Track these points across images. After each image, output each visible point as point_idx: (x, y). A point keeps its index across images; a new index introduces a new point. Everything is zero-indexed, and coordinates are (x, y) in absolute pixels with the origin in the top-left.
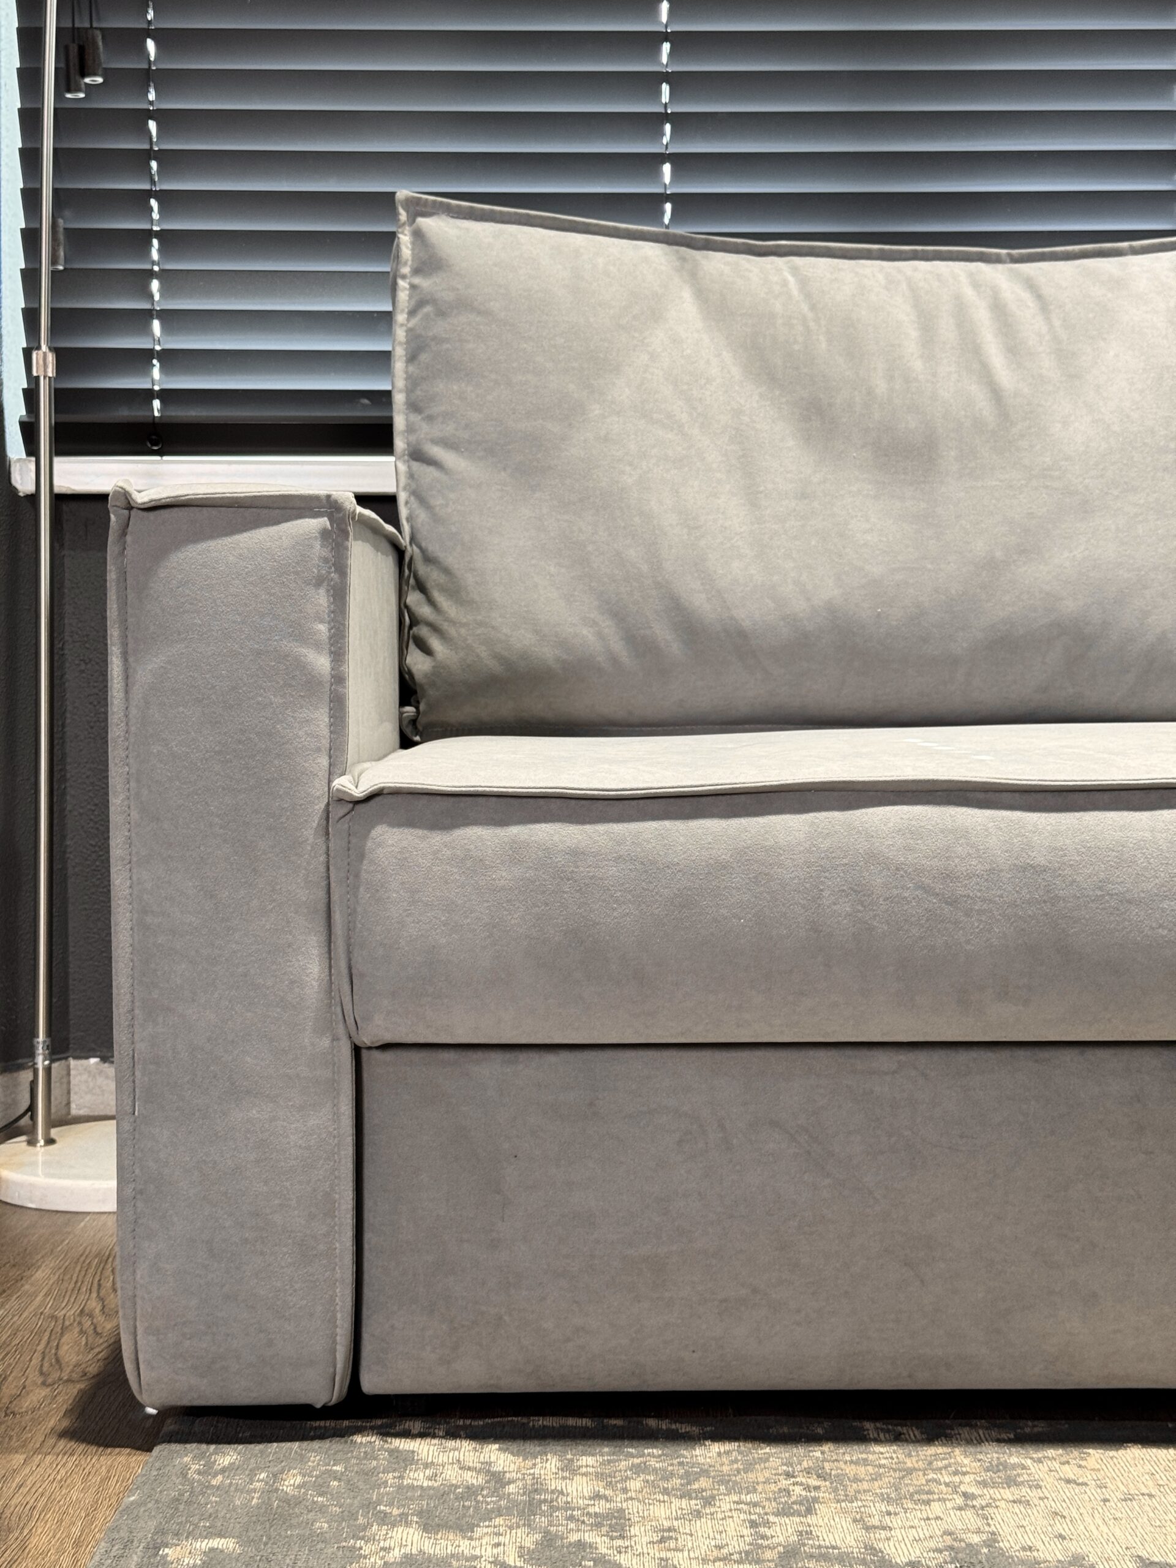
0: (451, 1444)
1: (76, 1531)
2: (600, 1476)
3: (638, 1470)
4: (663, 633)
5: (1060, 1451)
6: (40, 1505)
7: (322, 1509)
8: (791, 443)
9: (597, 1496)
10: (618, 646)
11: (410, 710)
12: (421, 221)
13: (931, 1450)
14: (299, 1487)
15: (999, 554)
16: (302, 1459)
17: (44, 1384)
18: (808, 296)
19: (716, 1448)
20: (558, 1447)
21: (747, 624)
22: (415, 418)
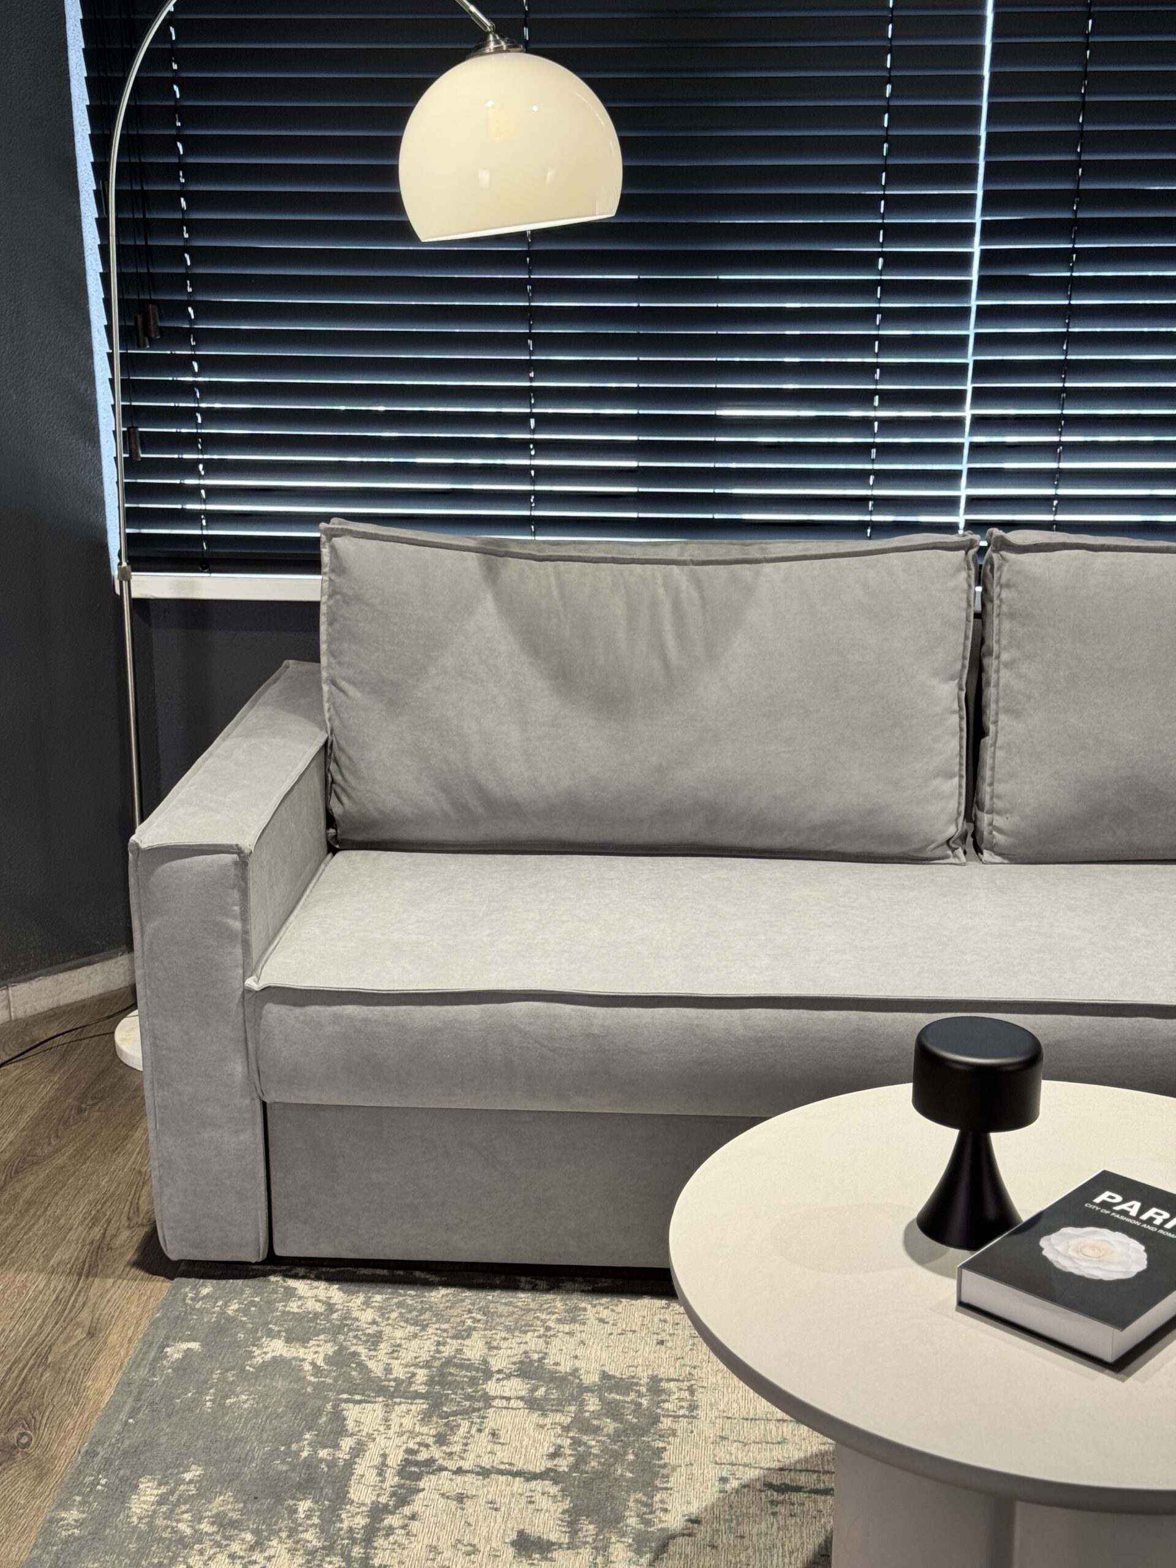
0: (316, 1284)
1: (130, 1333)
2: (380, 1308)
3: (400, 1305)
5: (609, 1300)
6: (116, 1314)
7: (243, 1324)
8: (546, 693)
9: (374, 1322)
11: (332, 831)
13: (549, 1297)
14: (236, 1311)
15: (665, 764)
16: (242, 1292)
17: (129, 1227)
18: (562, 596)
19: (443, 1291)
20: (365, 1287)
21: (520, 799)
22: (332, 660)
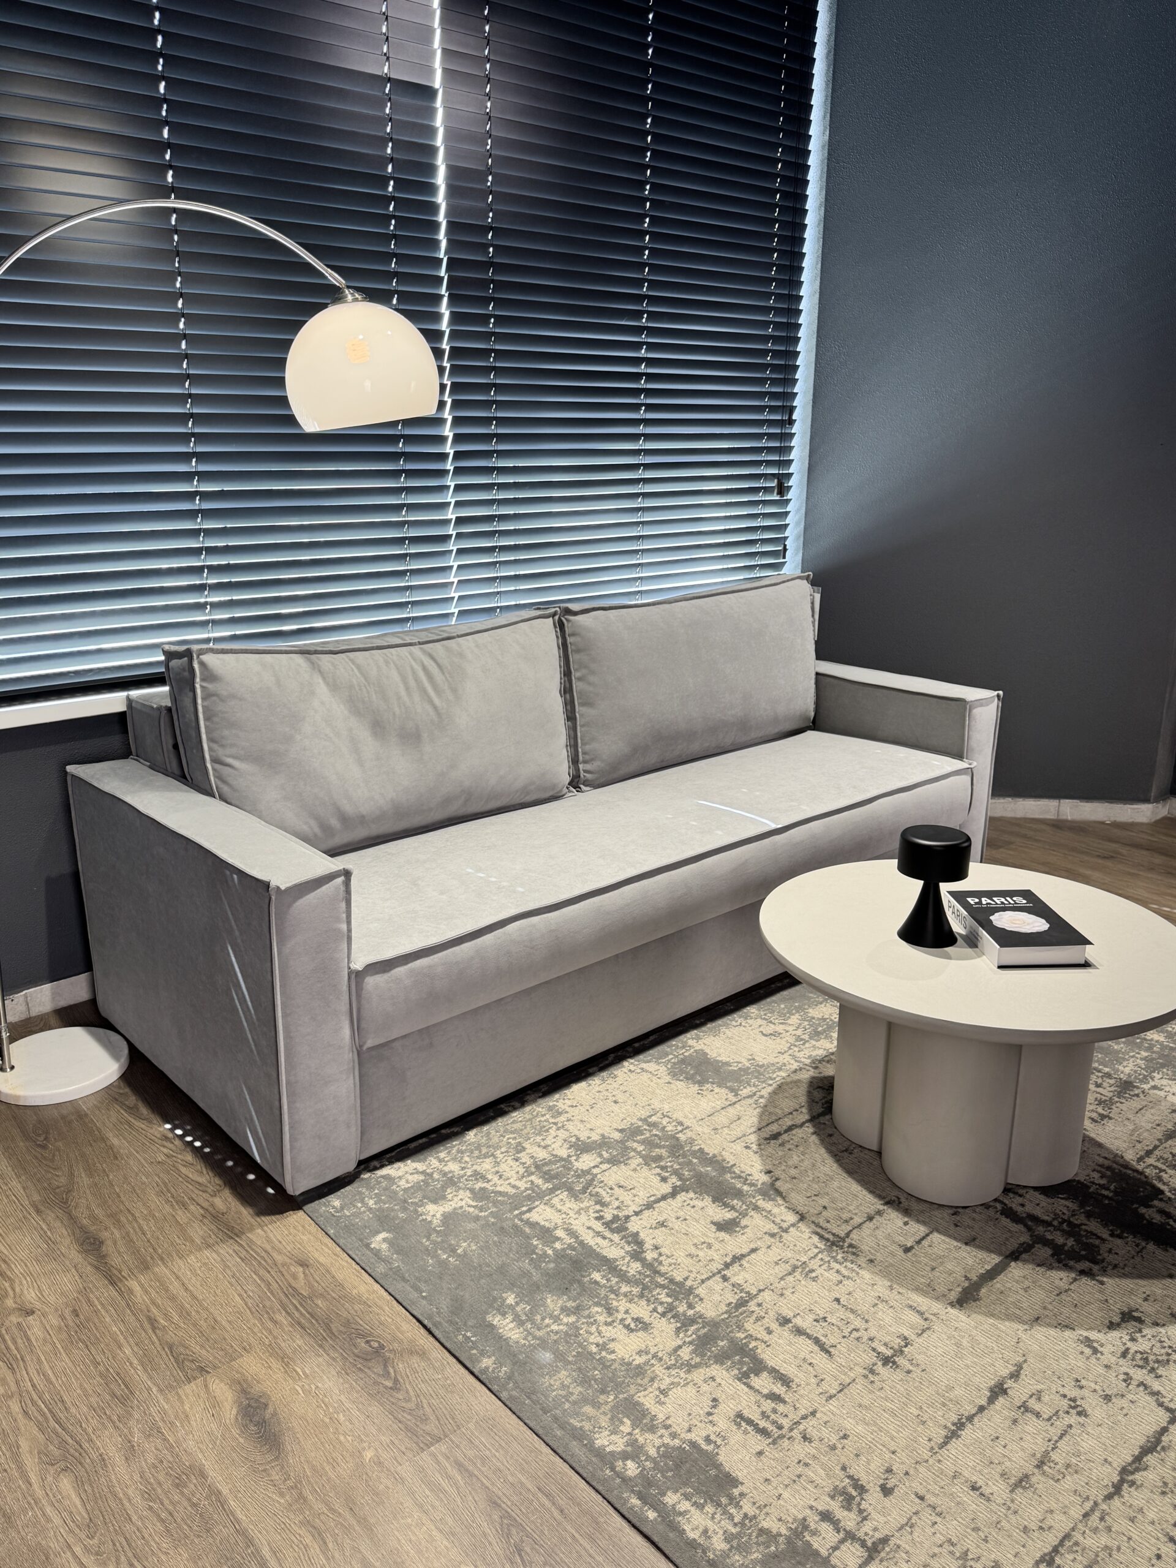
4: (335, 823)
6: (299, 1246)
7: (393, 1209)
8: (370, 739)
10: (317, 830)
12: (201, 657)
14: (376, 1204)
17: (211, 1196)
21: (364, 813)
